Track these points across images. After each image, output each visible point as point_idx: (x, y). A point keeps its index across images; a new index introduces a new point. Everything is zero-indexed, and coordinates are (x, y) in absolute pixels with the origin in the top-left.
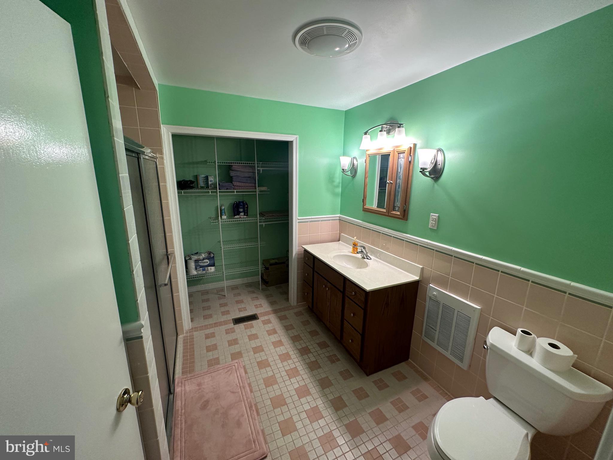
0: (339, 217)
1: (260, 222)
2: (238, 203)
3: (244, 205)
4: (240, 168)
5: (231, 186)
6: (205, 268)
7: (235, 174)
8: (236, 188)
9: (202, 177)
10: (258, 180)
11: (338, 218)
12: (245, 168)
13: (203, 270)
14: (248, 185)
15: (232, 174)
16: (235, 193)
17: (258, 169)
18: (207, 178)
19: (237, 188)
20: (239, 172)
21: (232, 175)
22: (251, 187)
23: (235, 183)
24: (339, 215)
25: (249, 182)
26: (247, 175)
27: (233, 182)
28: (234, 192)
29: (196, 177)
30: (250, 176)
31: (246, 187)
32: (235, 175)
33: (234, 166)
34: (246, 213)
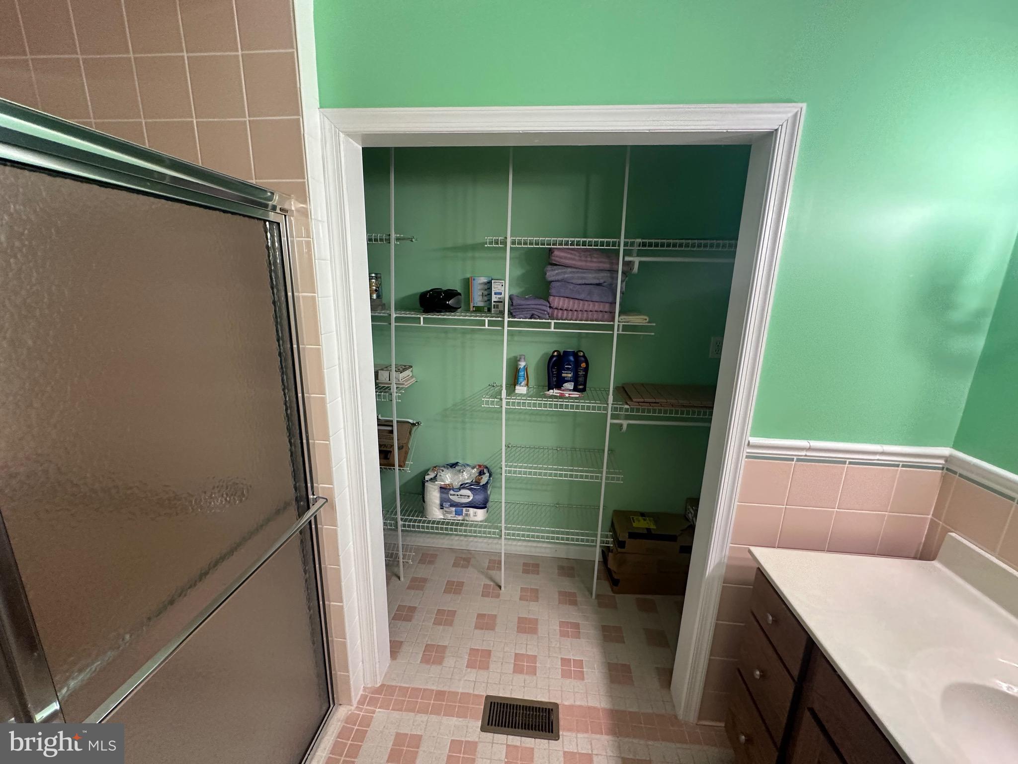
0: (947, 459)
1: (614, 417)
2: (562, 354)
3: (577, 364)
4: (573, 259)
5: (544, 308)
6: (462, 510)
7: (557, 274)
8: (557, 315)
9: (480, 284)
10: (622, 293)
11: (942, 462)
12: (589, 259)
13: (458, 513)
14: (591, 308)
15: (552, 274)
16: (552, 329)
17: (627, 259)
18: (489, 285)
19: (560, 315)
20: (569, 270)
21: (550, 279)
22: (601, 315)
23: (556, 302)
24: (946, 451)
25: (596, 298)
26: (591, 278)
27: (551, 298)
28: (548, 325)
29: (467, 283)
30: (602, 281)
31: (585, 313)
32: (560, 277)
33: (556, 253)
34: (580, 386)
